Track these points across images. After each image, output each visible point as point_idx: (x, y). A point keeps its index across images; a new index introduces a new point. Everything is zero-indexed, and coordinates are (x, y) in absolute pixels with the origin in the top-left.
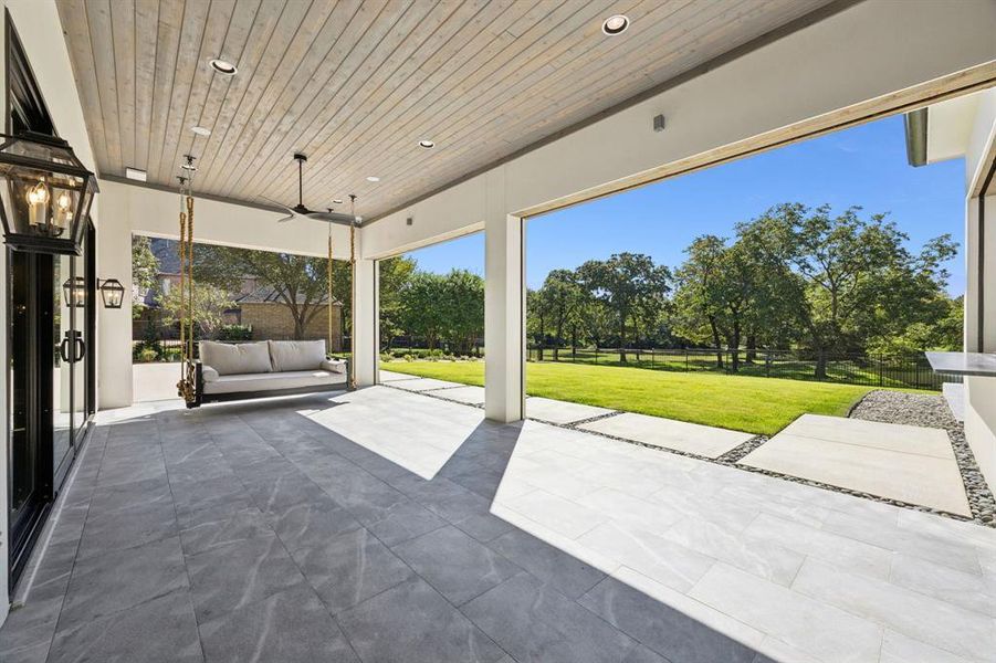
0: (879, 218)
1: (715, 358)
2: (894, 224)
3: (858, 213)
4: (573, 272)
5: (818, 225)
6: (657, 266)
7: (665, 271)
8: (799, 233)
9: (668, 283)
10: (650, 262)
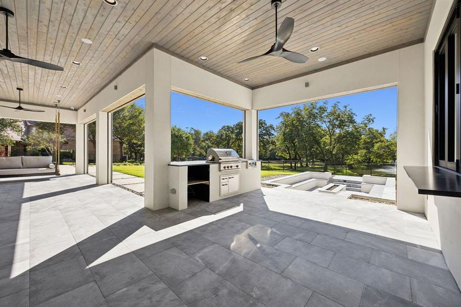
0: (346, 107)
1: (289, 165)
2: (351, 109)
3: (338, 104)
4: (232, 126)
5: (322, 110)
6: (268, 125)
7: (271, 127)
8: (315, 113)
9: (273, 132)
10: (265, 123)
